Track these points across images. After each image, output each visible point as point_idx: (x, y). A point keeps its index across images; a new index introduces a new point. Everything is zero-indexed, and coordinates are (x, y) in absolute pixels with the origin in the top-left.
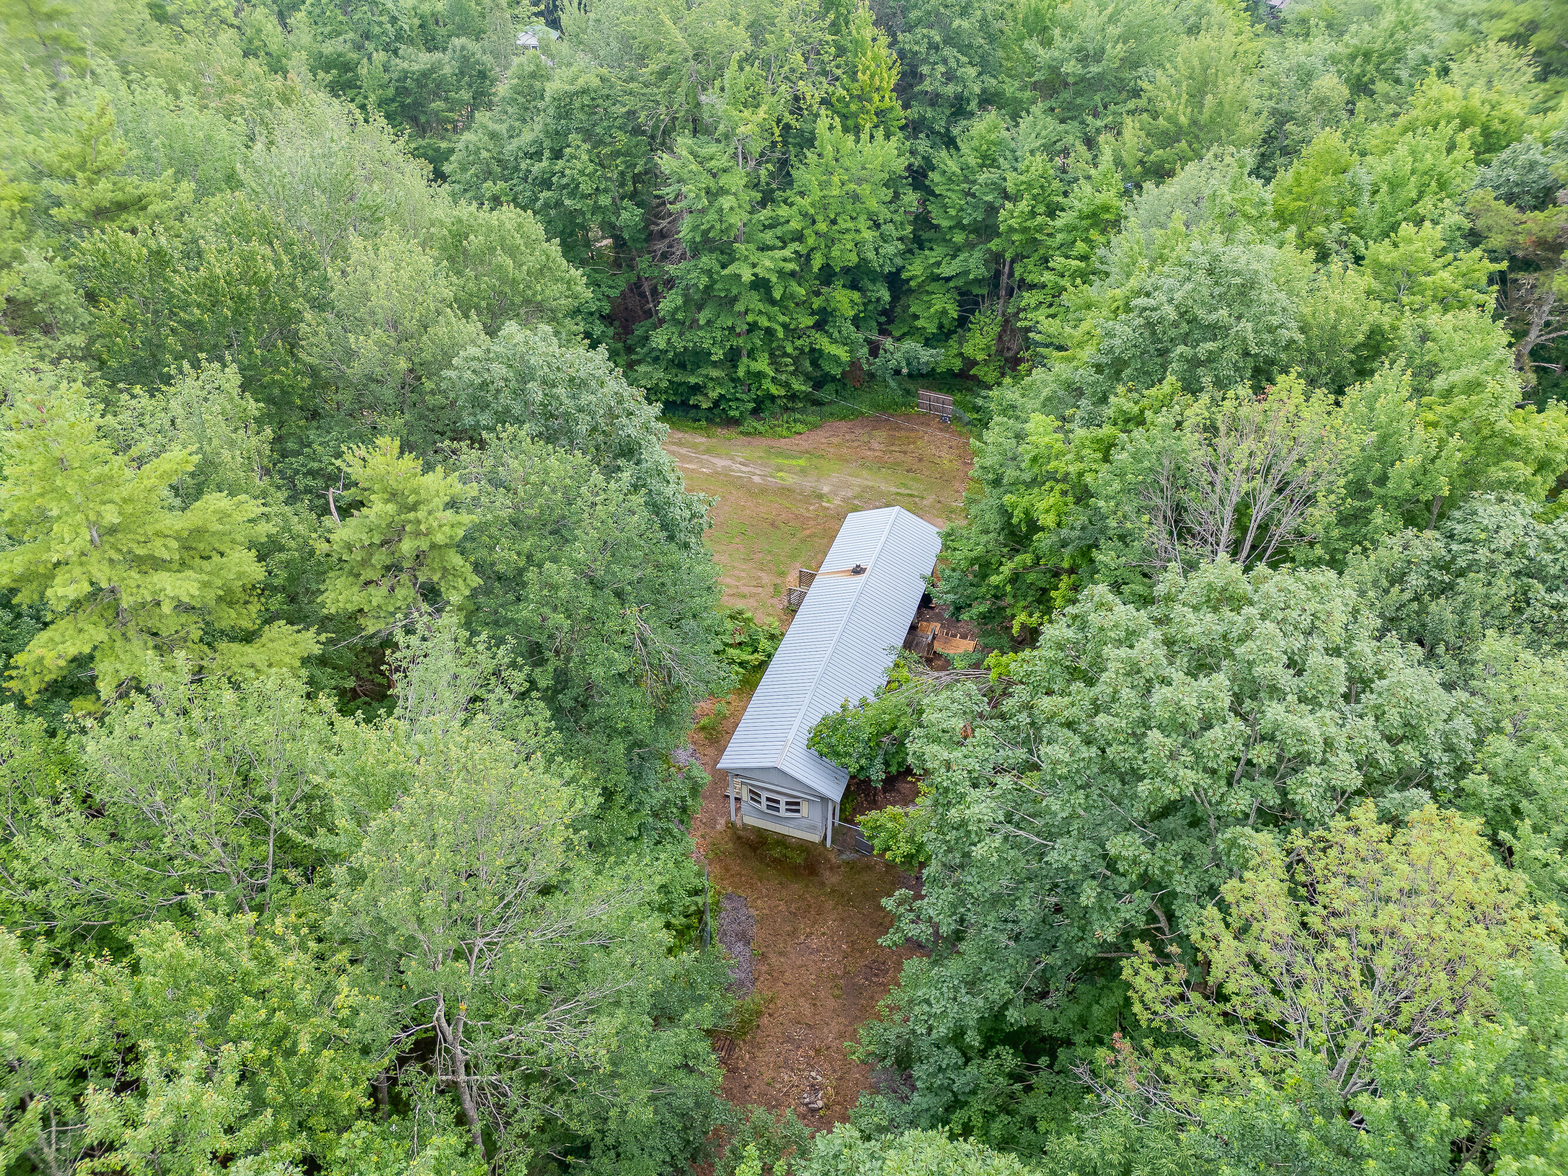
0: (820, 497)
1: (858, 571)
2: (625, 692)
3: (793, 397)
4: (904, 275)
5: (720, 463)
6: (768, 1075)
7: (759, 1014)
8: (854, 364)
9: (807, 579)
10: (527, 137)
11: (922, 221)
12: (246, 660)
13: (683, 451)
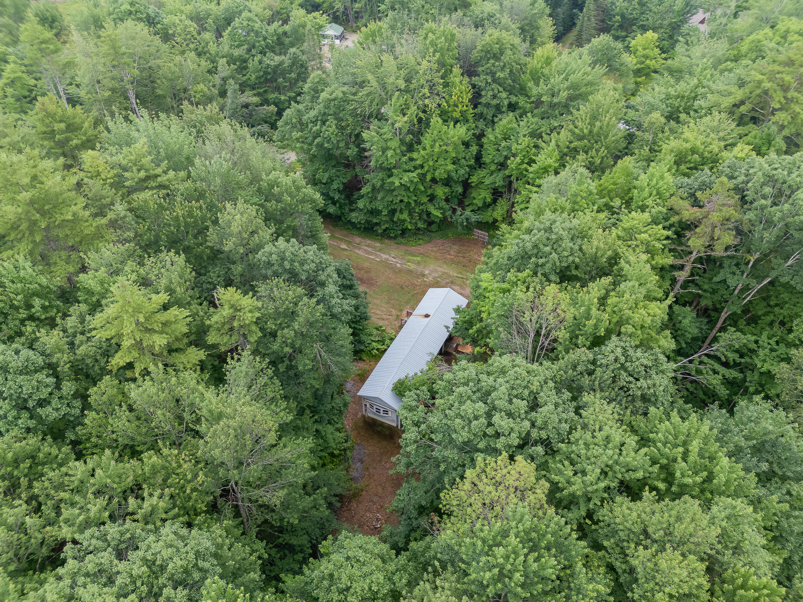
0: (424, 275)
1: (427, 316)
2: (312, 375)
3: (419, 229)
4: (470, 181)
5: (384, 256)
6: (362, 513)
7: (362, 490)
8: (445, 218)
9: (409, 314)
10: (312, 114)
11: (478, 158)
12: (181, 361)
13: (370, 249)
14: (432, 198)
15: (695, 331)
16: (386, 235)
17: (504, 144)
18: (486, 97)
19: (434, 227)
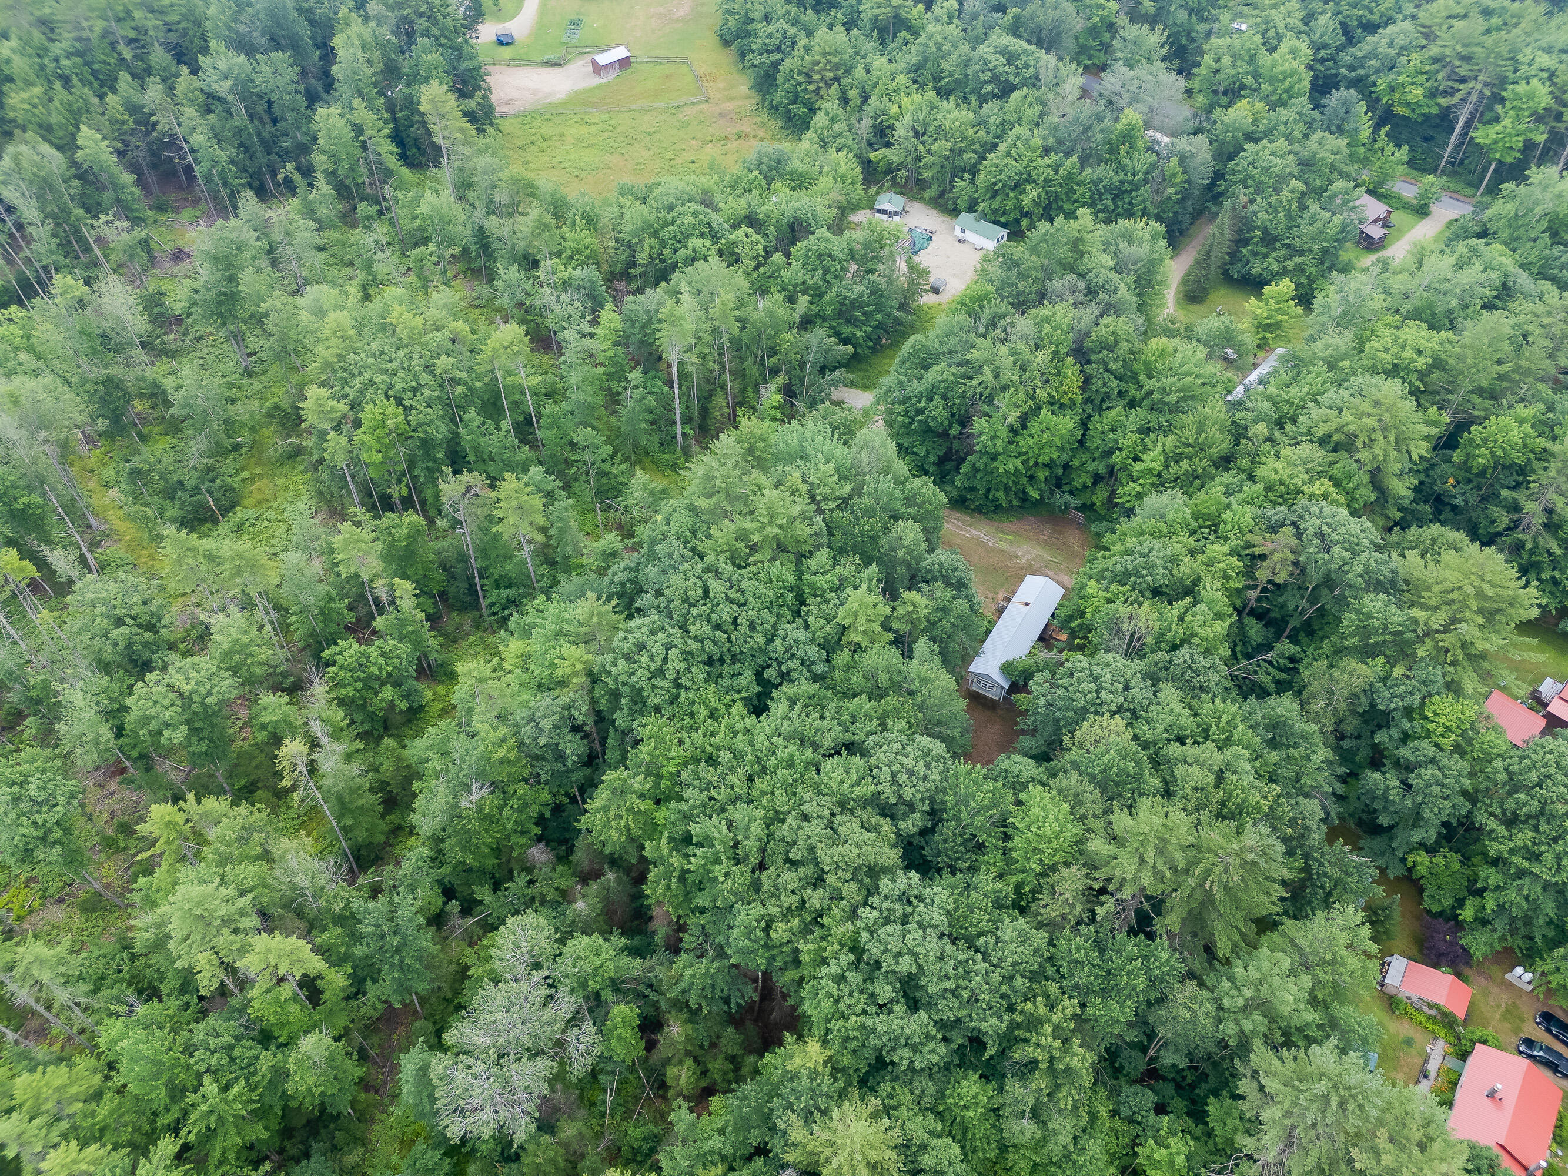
0: (1019, 559)
1: (1026, 603)
3: (1012, 507)
8: (1043, 499)
9: (1008, 601)
14: (1032, 478)
15: (1259, 640)
16: (979, 510)
17: (1110, 435)
18: (1097, 385)
19: (1027, 505)
